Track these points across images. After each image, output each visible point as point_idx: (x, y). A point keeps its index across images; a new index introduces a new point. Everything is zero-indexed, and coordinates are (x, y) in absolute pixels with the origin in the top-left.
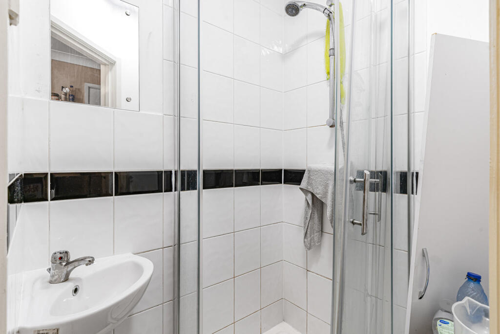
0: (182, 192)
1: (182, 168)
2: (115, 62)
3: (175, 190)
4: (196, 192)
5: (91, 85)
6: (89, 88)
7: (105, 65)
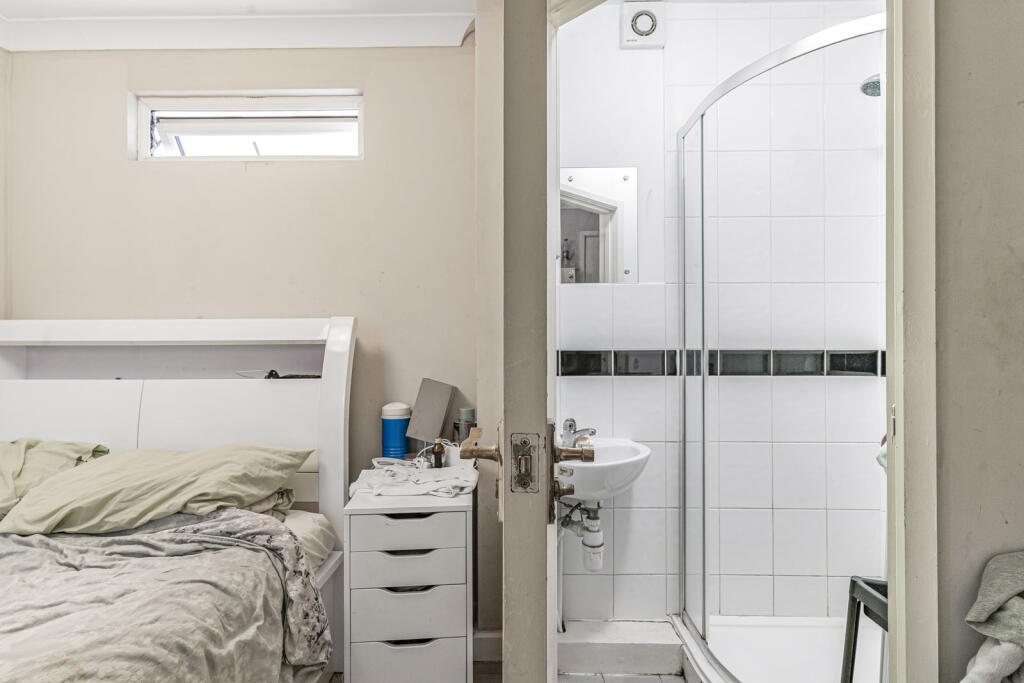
0: (688, 378)
1: (688, 347)
2: (616, 208)
3: (681, 374)
4: (700, 377)
5: (587, 233)
6: (586, 237)
7: (604, 214)
